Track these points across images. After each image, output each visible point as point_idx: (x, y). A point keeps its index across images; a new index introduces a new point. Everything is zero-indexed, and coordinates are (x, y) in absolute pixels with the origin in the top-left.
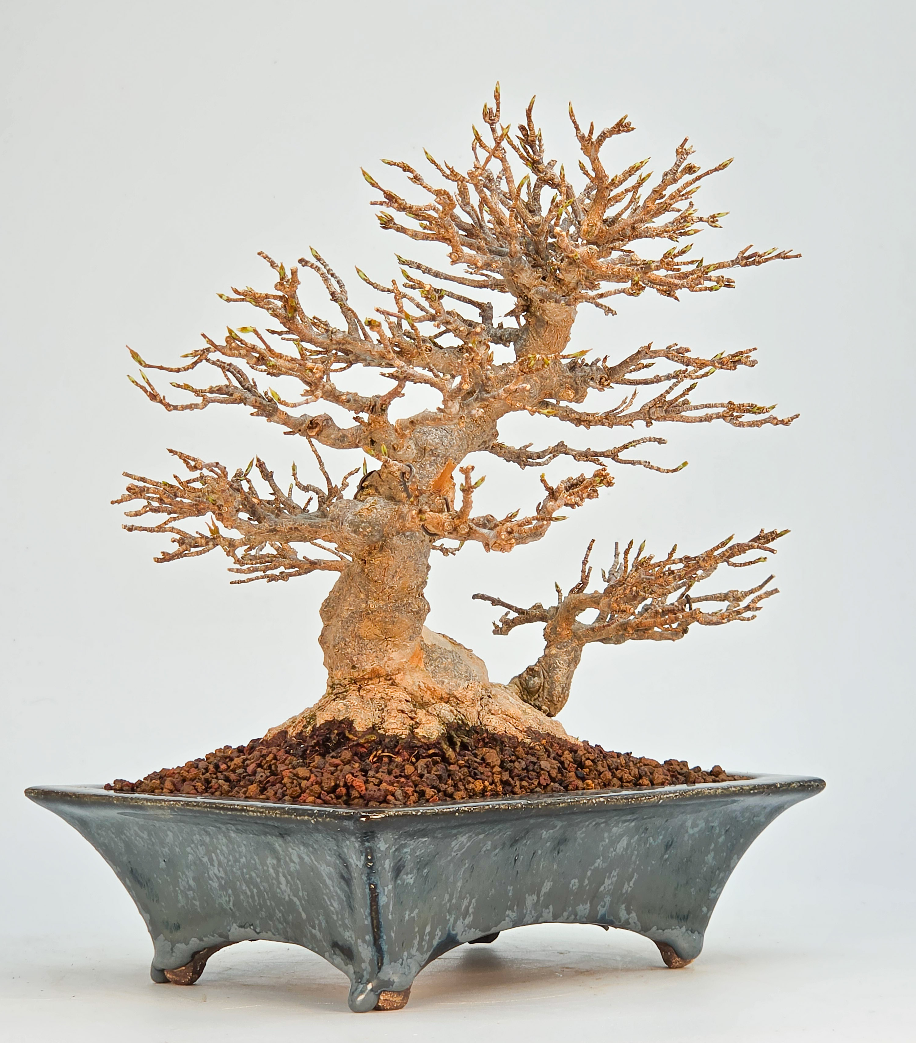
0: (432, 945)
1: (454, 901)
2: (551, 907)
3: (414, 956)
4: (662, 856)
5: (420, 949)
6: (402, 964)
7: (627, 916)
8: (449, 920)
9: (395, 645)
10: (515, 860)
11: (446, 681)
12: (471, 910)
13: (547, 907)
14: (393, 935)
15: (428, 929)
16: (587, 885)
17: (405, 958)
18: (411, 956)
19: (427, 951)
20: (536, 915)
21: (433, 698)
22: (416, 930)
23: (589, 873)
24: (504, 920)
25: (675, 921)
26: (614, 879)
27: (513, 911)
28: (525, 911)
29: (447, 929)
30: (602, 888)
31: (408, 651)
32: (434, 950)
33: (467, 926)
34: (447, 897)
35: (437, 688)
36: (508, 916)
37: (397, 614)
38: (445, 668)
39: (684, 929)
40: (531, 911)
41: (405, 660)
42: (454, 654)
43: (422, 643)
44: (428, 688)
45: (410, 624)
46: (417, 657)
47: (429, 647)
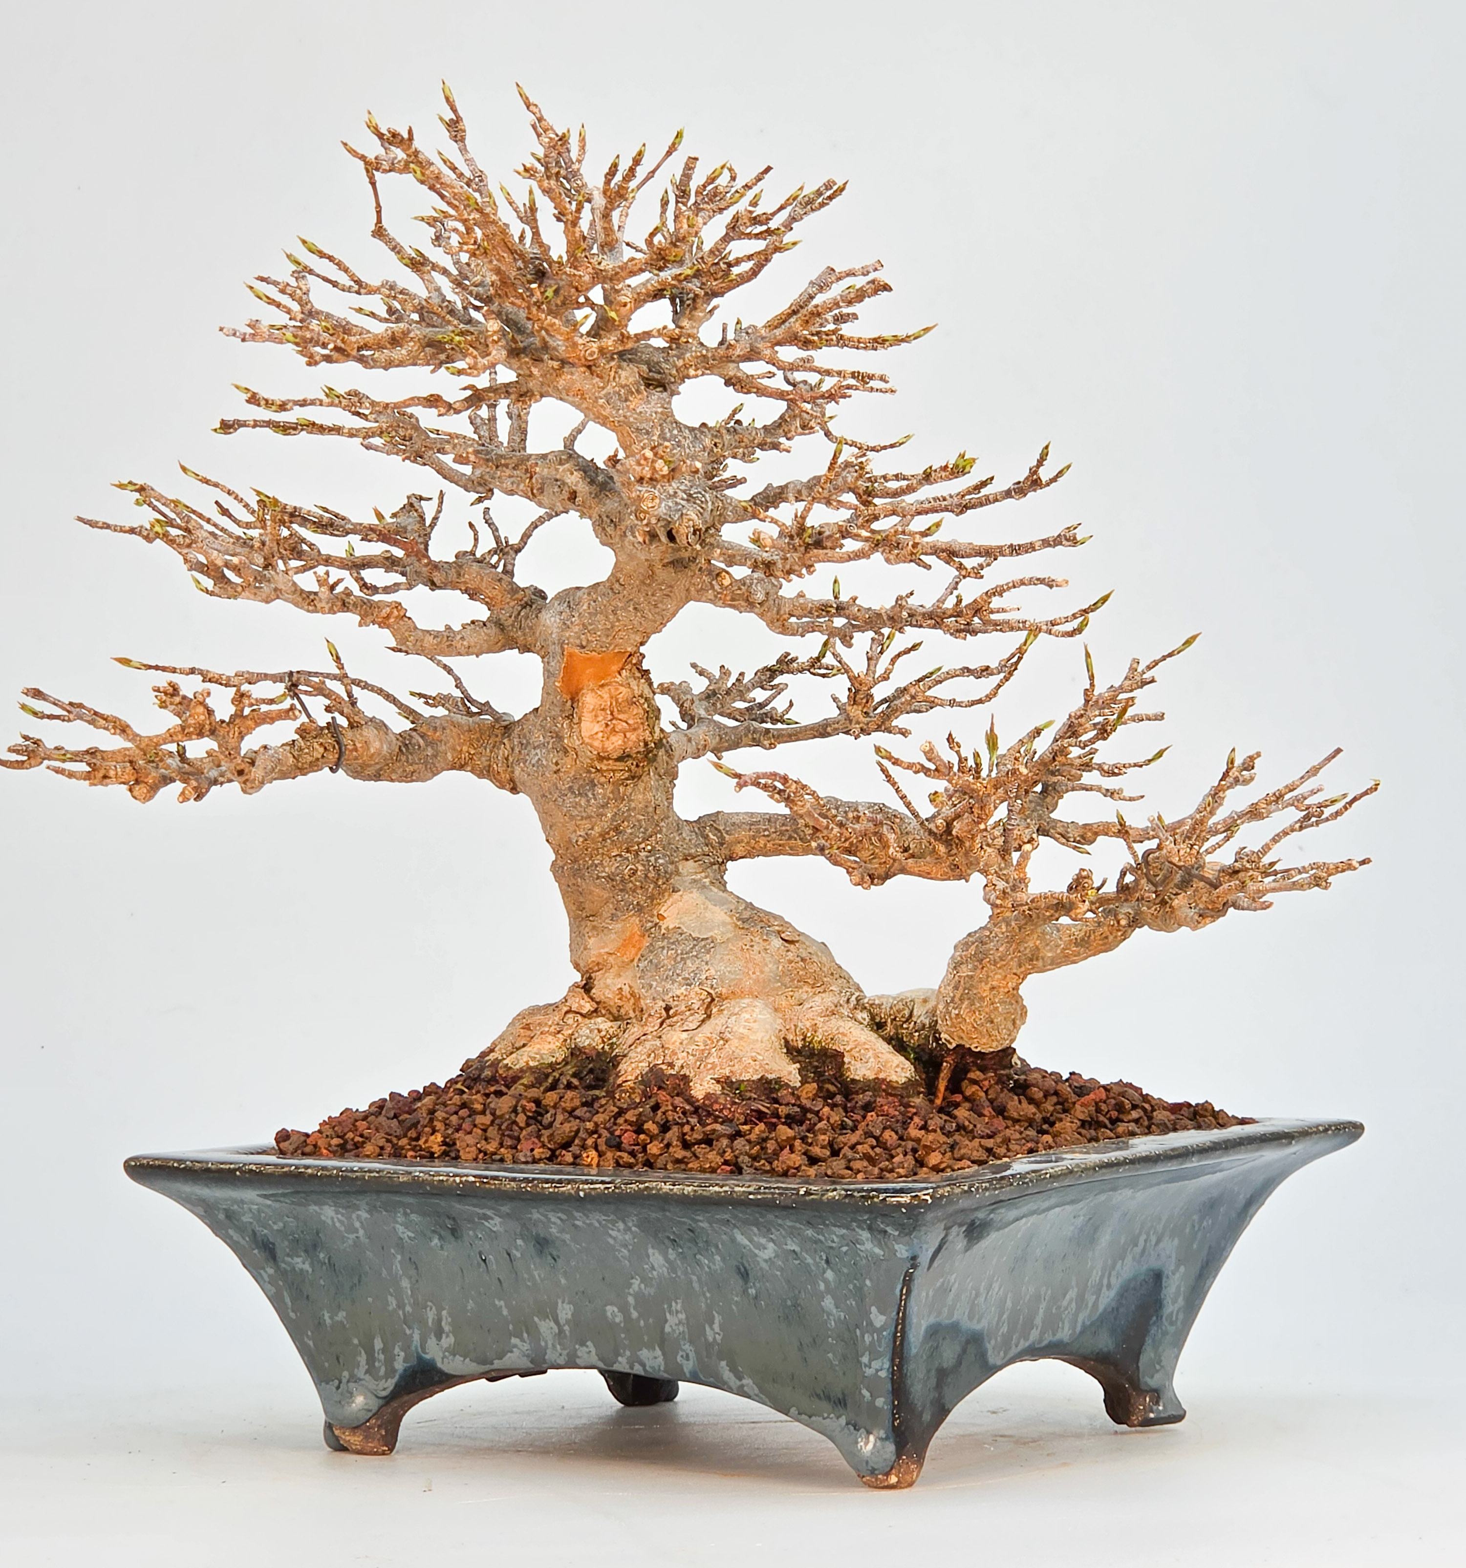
0: (394, 1371)
1: (408, 1309)
2: (589, 1343)
3: (360, 1380)
4: (745, 1291)
5: (371, 1370)
6: (338, 1388)
7: (738, 1383)
8: (411, 1336)
9: (593, 928)
10: (484, 1261)
11: (654, 984)
12: (447, 1328)
13: (583, 1344)
14: (311, 1343)
15: (378, 1344)
16: (638, 1320)
17: (344, 1380)
18: (353, 1379)
19: (387, 1377)
20: (565, 1352)
21: (634, 1010)
22: (356, 1341)
23: (631, 1300)
24: (512, 1352)
25: (825, 1405)
26: (682, 1316)
27: (523, 1340)
28: (543, 1344)
29: (413, 1348)
30: (667, 1329)
31: (613, 936)
32: (401, 1377)
33: (447, 1350)
34: (393, 1303)
35: (641, 995)
36: (515, 1346)
37: (579, 880)
38: (656, 966)
39: (843, 1420)
40: (554, 1346)
41: (606, 950)
42: (703, 943)
43: (650, 924)
44: (632, 994)
45: (606, 895)
46: (634, 946)
47: (663, 931)
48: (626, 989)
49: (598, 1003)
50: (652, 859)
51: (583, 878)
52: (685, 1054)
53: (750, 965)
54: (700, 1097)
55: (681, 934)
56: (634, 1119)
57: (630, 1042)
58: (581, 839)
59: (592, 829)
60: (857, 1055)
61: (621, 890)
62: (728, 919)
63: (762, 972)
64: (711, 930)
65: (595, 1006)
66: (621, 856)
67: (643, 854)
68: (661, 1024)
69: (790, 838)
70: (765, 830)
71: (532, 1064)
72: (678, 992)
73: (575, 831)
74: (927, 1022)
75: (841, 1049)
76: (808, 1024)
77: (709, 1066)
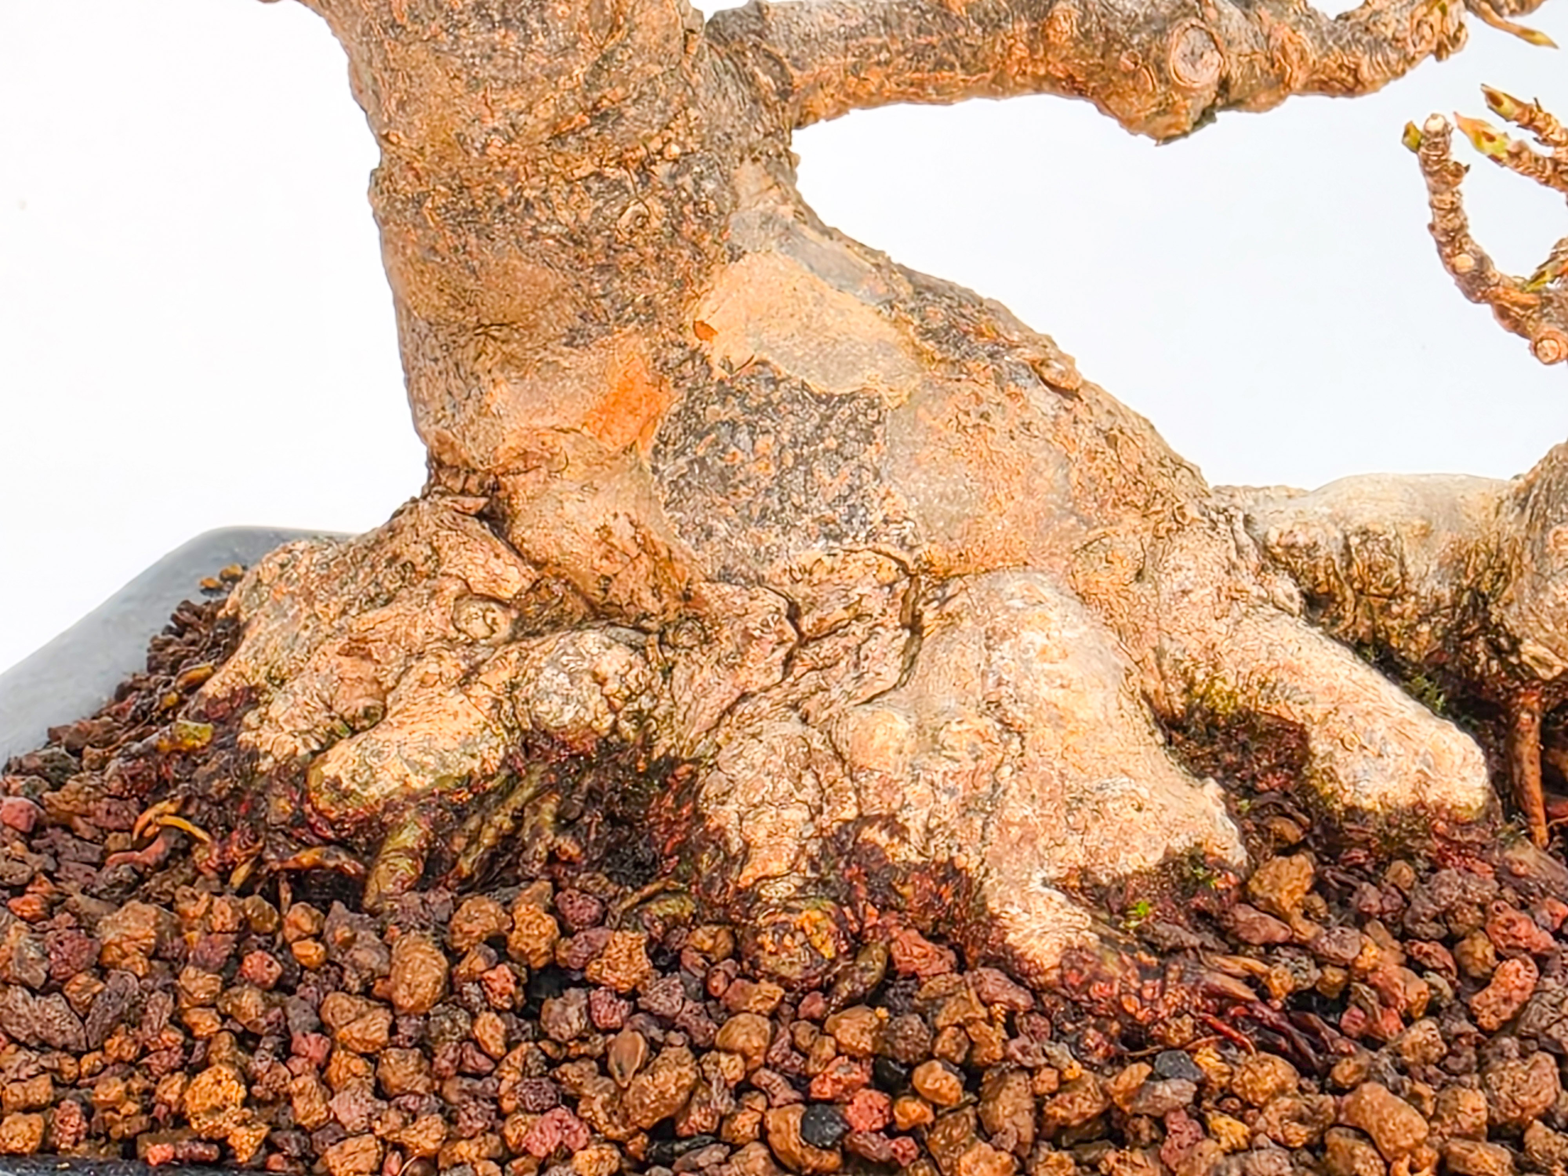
9: (508, 360)
11: (722, 528)
21: (656, 591)
31: (572, 386)
35: (677, 554)
37: (472, 239)
38: (723, 477)
41: (554, 421)
42: (845, 411)
43: (676, 354)
44: (646, 546)
45: (554, 280)
46: (633, 412)
47: (719, 373)
48: (622, 532)
49: (538, 565)
50: (687, 181)
51: (485, 234)
52: (922, 788)
53: (996, 474)
54: (1050, 961)
55: (776, 382)
56: (866, 1043)
57: (706, 719)
58: (497, 141)
59: (529, 109)
60: (1347, 734)
61: (603, 269)
62: (891, 334)
63: (1030, 492)
64: (854, 368)
65: (535, 574)
66: (599, 176)
67: (662, 170)
68: (788, 662)
69: (940, 64)
70: (884, 47)
71: (417, 782)
72: (806, 558)
73: (479, 119)
74: (1446, 593)
75: (1295, 714)
76: (1194, 646)
77: (1015, 832)
